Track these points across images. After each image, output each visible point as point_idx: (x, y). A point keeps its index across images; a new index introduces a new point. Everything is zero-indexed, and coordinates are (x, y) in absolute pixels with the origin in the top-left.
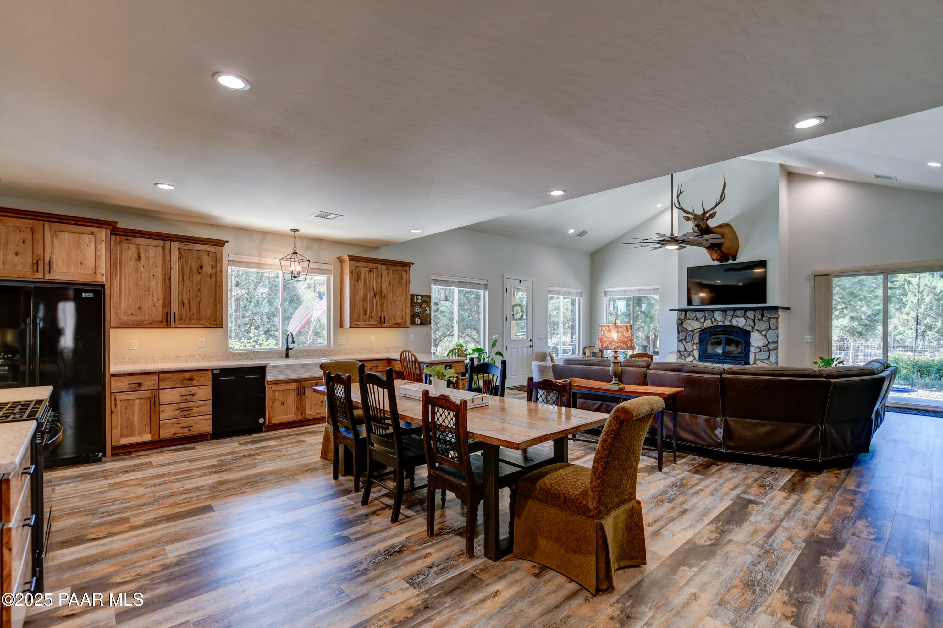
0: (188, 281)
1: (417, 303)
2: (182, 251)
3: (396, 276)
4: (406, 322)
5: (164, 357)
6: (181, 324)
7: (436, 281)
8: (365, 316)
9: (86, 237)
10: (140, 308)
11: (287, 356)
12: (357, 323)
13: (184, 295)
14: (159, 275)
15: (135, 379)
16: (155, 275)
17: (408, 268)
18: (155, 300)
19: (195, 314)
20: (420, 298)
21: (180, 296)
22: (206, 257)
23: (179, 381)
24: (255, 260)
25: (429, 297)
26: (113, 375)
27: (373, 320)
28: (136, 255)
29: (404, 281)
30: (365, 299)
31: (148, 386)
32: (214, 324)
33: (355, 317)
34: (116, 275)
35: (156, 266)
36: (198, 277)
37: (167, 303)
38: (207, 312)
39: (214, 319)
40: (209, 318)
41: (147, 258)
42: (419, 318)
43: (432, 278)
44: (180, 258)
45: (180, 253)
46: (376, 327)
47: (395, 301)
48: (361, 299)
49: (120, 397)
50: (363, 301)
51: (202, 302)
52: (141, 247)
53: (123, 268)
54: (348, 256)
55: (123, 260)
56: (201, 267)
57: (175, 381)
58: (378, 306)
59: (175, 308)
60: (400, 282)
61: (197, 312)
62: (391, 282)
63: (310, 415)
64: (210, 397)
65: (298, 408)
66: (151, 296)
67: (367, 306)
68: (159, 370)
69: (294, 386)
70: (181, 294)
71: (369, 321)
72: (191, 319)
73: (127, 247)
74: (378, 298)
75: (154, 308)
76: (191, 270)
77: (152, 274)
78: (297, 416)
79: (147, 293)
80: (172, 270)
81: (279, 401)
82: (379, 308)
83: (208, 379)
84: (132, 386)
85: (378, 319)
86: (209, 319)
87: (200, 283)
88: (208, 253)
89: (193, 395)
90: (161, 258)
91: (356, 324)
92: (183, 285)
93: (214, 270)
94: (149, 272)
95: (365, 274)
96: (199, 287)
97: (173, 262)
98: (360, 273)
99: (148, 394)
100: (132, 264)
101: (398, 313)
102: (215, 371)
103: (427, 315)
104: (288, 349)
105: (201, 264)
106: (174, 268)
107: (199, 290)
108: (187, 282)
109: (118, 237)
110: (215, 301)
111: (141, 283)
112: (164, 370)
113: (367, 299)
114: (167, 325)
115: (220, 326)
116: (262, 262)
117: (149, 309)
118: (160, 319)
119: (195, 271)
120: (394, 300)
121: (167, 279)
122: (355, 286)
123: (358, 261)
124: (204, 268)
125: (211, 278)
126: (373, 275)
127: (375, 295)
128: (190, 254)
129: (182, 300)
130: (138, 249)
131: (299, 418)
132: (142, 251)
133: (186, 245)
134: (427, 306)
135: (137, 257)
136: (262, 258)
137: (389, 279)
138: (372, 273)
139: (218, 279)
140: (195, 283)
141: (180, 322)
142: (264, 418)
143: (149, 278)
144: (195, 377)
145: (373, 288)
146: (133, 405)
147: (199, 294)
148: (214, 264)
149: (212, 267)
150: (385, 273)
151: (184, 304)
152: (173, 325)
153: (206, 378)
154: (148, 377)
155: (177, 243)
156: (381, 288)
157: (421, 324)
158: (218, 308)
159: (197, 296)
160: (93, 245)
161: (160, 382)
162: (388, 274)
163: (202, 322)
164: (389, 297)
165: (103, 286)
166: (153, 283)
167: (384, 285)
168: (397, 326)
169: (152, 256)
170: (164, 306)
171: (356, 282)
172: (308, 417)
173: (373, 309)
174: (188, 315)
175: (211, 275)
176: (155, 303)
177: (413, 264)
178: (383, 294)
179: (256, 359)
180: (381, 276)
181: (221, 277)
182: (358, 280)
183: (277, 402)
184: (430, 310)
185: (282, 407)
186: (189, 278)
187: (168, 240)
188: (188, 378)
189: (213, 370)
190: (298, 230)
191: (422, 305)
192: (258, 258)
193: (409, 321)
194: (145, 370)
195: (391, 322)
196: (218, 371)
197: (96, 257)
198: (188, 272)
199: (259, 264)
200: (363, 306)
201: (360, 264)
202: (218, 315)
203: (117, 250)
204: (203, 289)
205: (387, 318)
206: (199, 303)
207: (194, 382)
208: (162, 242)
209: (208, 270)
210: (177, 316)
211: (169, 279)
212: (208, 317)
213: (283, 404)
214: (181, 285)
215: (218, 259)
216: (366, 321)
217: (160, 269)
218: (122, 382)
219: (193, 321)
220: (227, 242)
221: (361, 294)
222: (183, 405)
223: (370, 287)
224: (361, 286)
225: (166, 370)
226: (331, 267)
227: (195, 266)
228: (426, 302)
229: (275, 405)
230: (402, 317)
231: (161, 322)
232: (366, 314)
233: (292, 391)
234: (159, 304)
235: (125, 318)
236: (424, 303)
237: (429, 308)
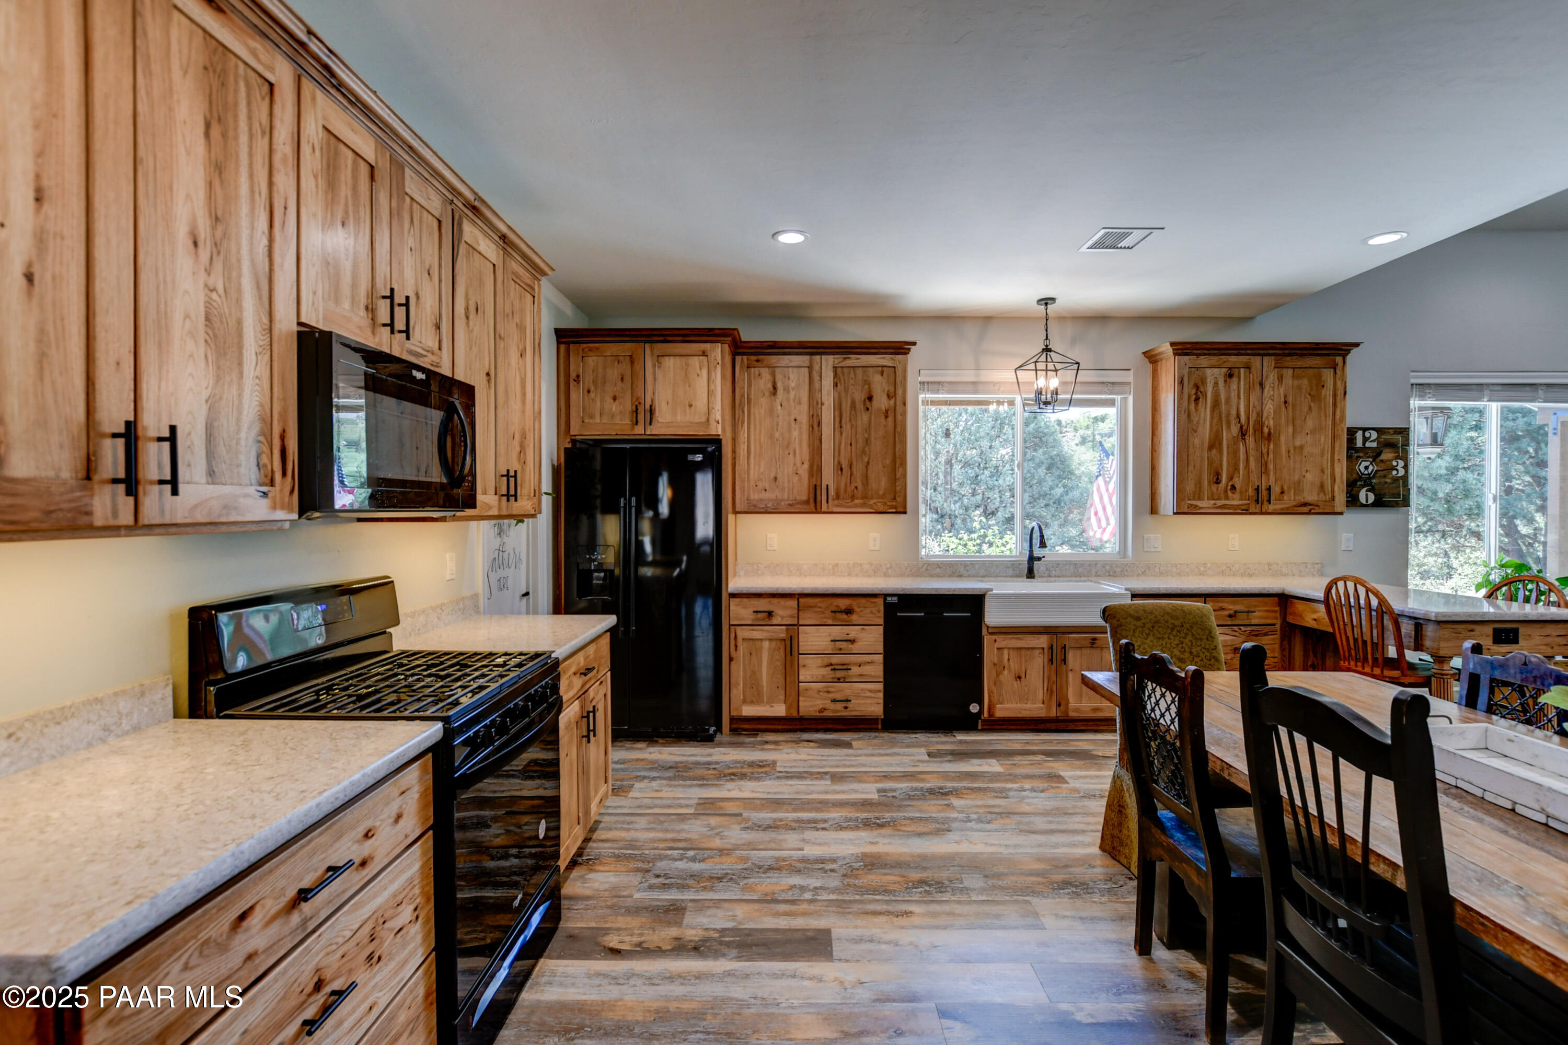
0: (849, 426)
1: (1364, 449)
2: (839, 370)
3: (1305, 382)
4: (1333, 499)
5: (816, 565)
6: (837, 506)
7: (1422, 389)
8: (1214, 487)
9: (695, 361)
10: (776, 478)
11: (1031, 574)
12: (1194, 502)
13: (842, 453)
14: (804, 419)
15: (763, 605)
16: (798, 419)
17: (1339, 360)
18: (798, 463)
19: (860, 487)
20: (1374, 435)
21: (836, 454)
22: (878, 377)
23: (828, 613)
24: (969, 376)
25: (1404, 432)
26: (733, 595)
27: (1237, 496)
28: (770, 386)
29: (1328, 392)
30: (1215, 443)
31: (782, 618)
32: (892, 507)
33: (1190, 487)
34: (743, 423)
35: (800, 403)
36: (866, 417)
37: (816, 469)
38: (880, 482)
39: (892, 496)
40: (884, 494)
41: (787, 389)
42: (1372, 490)
43: (1413, 381)
44: (836, 385)
45: (836, 375)
46: (1246, 511)
47: (1301, 448)
48: (1206, 445)
49: (743, 633)
50: (1211, 447)
51: (870, 466)
52: (778, 370)
53: (752, 409)
54: (1172, 344)
55: (752, 396)
56: (870, 398)
57: (823, 613)
58: (1252, 460)
59: (828, 477)
60: (1316, 397)
61: (863, 484)
62: (1290, 400)
63: (1077, 710)
64: (880, 648)
65: (1050, 691)
66: (791, 455)
67: (1221, 460)
68: (798, 591)
69: (1043, 641)
70: (837, 452)
71: (1227, 498)
72: (853, 497)
73: (757, 373)
74: (1250, 440)
75: (796, 479)
76: (853, 403)
77: (793, 418)
78: (1049, 708)
79: (787, 452)
80: (824, 407)
81: (1010, 671)
82: (1252, 464)
83: (876, 613)
84: (760, 615)
85: (1251, 492)
86: (883, 496)
87: (868, 430)
88: (882, 369)
89: (853, 641)
90: (807, 388)
91: (1190, 506)
92: (841, 433)
93: (892, 402)
94: (789, 414)
95: (1216, 383)
96: (866, 436)
97: (824, 392)
98: (1203, 381)
99: (781, 632)
100: (764, 401)
101: (1309, 476)
102: (889, 599)
103: (1396, 480)
104: (1032, 559)
105: (870, 391)
106: (826, 403)
107: (867, 441)
108: (847, 427)
109: (745, 358)
110: (894, 461)
111: (777, 435)
112: (806, 592)
113: (1221, 444)
114: (816, 508)
115: (901, 510)
116: (983, 379)
117: (789, 481)
118: (805, 498)
119: (860, 406)
120: (1298, 443)
121: (815, 423)
122: (1189, 415)
123: (1198, 355)
124: (874, 399)
125: (886, 417)
126: (1239, 384)
127: (1243, 433)
128: (852, 375)
129: (839, 463)
130: (773, 375)
131: (1053, 713)
132: (779, 377)
133: (845, 359)
134: (1397, 458)
135: (772, 389)
136: (982, 372)
137: (1282, 391)
138: (1235, 379)
139: (899, 418)
140: (860, 430)
141: (836, 502)
142: (981, 703)
143: (790, 424)
144: (857, 609)
145: (1238, 416)
146: (760, 650)
147: (867, 449)
148: (892, 389)
149: (888, 396)
150: (1271, 377)
151: (842, 469)
152: (824, 508)
153: (874, 610)
154: (782, 602)
155: (831, 358)
156: (1260, 414)
157: (1379, 503)
158: (898, 475)
159: (864, 452)
160: (704, 373)
161: (800, 613)
162: (1281, 378)
163: (872, 502)
164: (1283, 438)
165: (719, 443)
166: (795, 434)
167: (1269, 408)
168: (1306, 509)
169: (793, 385)
170: (811, 474)
171: (1193, 404)
172: (1072, 714)
173: (1236, 469)
174: (849, 489)
175: (887, 411)
176: (797, 469)
177: (1357, 345)
178: (1266, 430)
179: (969, 576)
180: (1261, 384)
181: (904, 414)
182: (1197, 399)
183: (1006, 672)
184: (1406, 467)
185: (1016, 684)
186: (850, 420)
187: (817, 354)
188: (843, 608)
189: (885, 596)
190: (1053, 299)
191: (1379, 454)
192: (973, 372)
193: (1341, 498)
194: (777, 589)
195: (1290, 499)
196: (895, 599)
197: (710, 393)
198: (848, 409)
199: (974, 383)
200: (1210, 463)
201: (1204, 361)
202: (898, 489)
203: (744, 380)
204: (873, 439)
205: (1276, 490)
206: (867, 467)
207: (854, 618)
208: (807, 358)
209: (881, 401)
210: (832, 492)
211: (819, 424)
212: (881, 493)
213: (1020, 678)
214: (837, 433)
215: (899, 379)
216: (1218, 499)
217: (805, 407)
218: (745, 607)
219: (856, 501)
220: (914, 344)
221: (1205, 432)
222: (836, 659)
223: (1228, 415)
224: (1205, 414)
225: (809, 592)
226: (1129, 377)
227: (859, 396)
228: (1392, 445)
229: (1002, 678)
230: (1322, 487)
231: (807, 502)
232: (1218, 482)
233: (1037, 652)
234: (804, 470)
235: (755, 496)
236: (1386, 450)
237: (1401, 463)
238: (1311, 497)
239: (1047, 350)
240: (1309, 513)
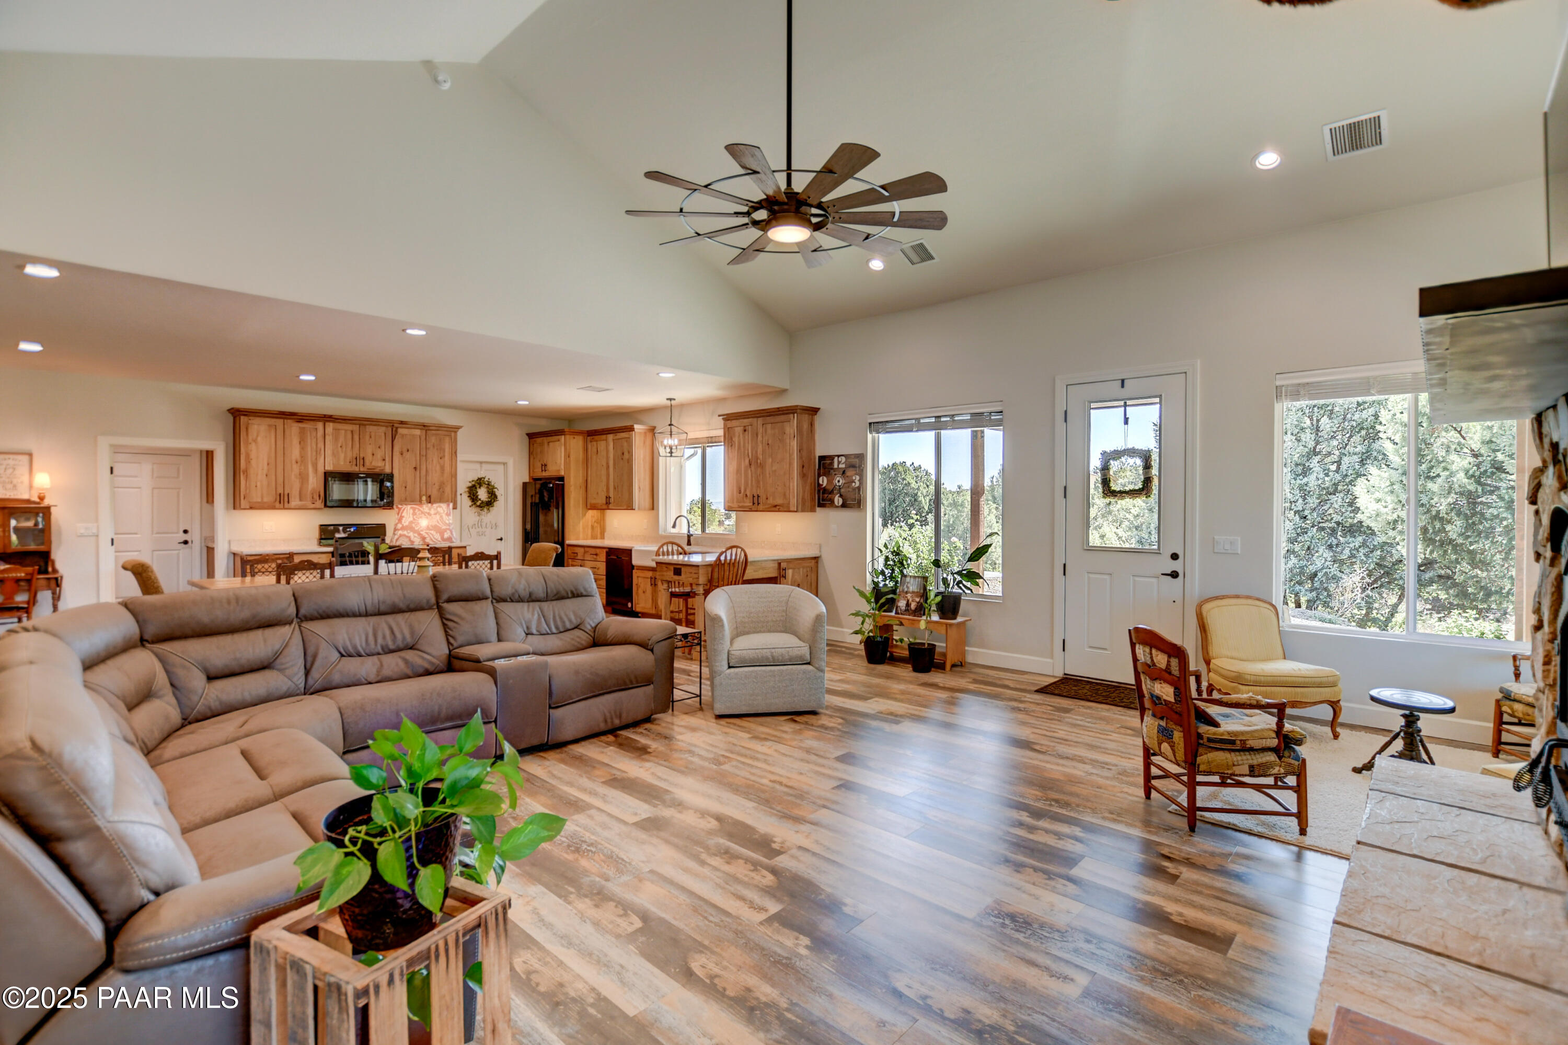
0: (617, 467)
1: (838, 468)
2: (614, 441)
3: (778, 431)
4: (789, 502)
6: (614, 506)
7: (877, 426)
8: (738, 495)
9: (557, 443)
10: (598, 493)
12: (731, 505)
13: (615, 480)
14: (605, 464)
17: (792, 416)
18: (604, 486)
19: (621, 496)
20: (843, 459)
22: (625, 444)
25: (861, 457)
26: (568, 546)
27: (747, 500)
28: (596, 450)
29: (788, 437)
30: (739, 471)
31: (580, 556)
32: (630, 507)
33: (728, 496)
34: (589, 467)
35: (604, 457)
37: (608, 490)
41: (601, 451)
42: (841, 496)
43: (870, 421)
44: (613, 448)
45: (613, 443)
46: (750, 510)
47: (775, 471)
50: (737, 473)
52: (597, 443)
53: (591, 461)
55: (591, 455)
57: (591, 555)
58: (753, 479)
59: (611, 492)
62: (769, 443)
64: (606, 573)
66: (602, 482)
67: (741, 480)
68: (586, 545)
69: (649, 574)
71: (743, 502)
72: (618, 502)
73: (593, 444)
74: (753, 467)
75: (602, 493)
76: (618, 455)
77: (602, 465)
79: (600, 481)
80: (610, 460)
81: (642, 588)
82: (753, 482)
84: (575, 555)
85: (752, 499)
87: (623, 469)
88: (627, 439)
90: (606, 450)
93: (630, 455)
94: (601, 463)
95: (740, 436)
96: (622, 471)
97: (610, 453)
98: (735, 435)
100: (595, 457)
101: (779, 489)
102: (607, 550)
103: (854, 489)
104: (689, 535)
106: (611, 457)
109: (590, 437)
111: (598, 473)
114: (608, 507)
118: (605, 502)
119: (620, 458)
120: (773, 469)
121: (608, 467)
122: (728, 455)
123: (731, 420)
124: (624, 454)
125: (628, 462)
126: (748, 436)
127: (750, 464)
128: (617, 443)
129: (615, 485)
130: (596, 445)
132: (598, 446)
133: (615, 435)
134: (856, 474)
135: (596, 452)
137: (766, 438)
138: (746, 433)
140: (620, 469)
141: (613, 504)
143: (600, 467)
144: (599, 554)
145: (748, 454)
147: (622, 477)
148: (629, 449)
149: (629, 452)
150: (761, 430)
151: (616, 488)
153: (604, 555)
154: (580, 549)
155: (612, 435)
156: (756, 452)
157: (844, 506)
159: (621, 480)
160: (559, 448)
161: (586, 554)
162: (765, 431)
163: (624, 504)
165: (562, 479)
166: (603, 472)
167: (761, 448)
168: (776, 509)
169: (602, 449)
171: (730, 449)
173: (747, 485)
174: (617, 498)
175: (628, 460)
176: (603, 489)
178: (758, 462)
180: (757, 434)
182: (731, 446)
183: (639, 588)
184: (862, 480)
185: (643, 595)
186: (617, 465)
187: (608, 434)
188: (595, 553)
189: (606, 548)
190: (673, 399)
191: (842, 472)
193: (794, 501)
194: (581, 543)
195: (769, 501)
197: (560, 457)
198: (617, 460)
200: (737, 481)
201: (736, 423)
202: (631, 498)
203: (589, 448)
204: (624, 474)
205: (763, 497)
206: (623, 487)
207: (598, 558)
208: (606, 436)
209: (627, 455)
210: (613, 500)
213: (644, 592)
214: (614, 471)
215: (631, 444)
216: (740, 502)
217: (605, 459)
218: (571, 551)
219: (619, 504)
221: (734, 465)
223: (744, 453)
224: (736, 454)
227: (620, 453)
228: (853, 466)
229: (639, 592)
230: (785, 495)
231: (605, 504)
232: (740, 492)
233: (648, 579)
234: (605, 489)
235: (593, 501)
236: (851, 469)
237: (858, 478)
238: (779, 501)
239: (670, 425)
240: (779, 511)
